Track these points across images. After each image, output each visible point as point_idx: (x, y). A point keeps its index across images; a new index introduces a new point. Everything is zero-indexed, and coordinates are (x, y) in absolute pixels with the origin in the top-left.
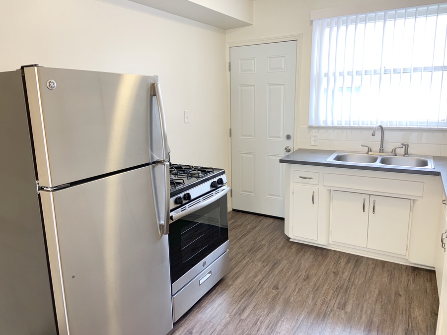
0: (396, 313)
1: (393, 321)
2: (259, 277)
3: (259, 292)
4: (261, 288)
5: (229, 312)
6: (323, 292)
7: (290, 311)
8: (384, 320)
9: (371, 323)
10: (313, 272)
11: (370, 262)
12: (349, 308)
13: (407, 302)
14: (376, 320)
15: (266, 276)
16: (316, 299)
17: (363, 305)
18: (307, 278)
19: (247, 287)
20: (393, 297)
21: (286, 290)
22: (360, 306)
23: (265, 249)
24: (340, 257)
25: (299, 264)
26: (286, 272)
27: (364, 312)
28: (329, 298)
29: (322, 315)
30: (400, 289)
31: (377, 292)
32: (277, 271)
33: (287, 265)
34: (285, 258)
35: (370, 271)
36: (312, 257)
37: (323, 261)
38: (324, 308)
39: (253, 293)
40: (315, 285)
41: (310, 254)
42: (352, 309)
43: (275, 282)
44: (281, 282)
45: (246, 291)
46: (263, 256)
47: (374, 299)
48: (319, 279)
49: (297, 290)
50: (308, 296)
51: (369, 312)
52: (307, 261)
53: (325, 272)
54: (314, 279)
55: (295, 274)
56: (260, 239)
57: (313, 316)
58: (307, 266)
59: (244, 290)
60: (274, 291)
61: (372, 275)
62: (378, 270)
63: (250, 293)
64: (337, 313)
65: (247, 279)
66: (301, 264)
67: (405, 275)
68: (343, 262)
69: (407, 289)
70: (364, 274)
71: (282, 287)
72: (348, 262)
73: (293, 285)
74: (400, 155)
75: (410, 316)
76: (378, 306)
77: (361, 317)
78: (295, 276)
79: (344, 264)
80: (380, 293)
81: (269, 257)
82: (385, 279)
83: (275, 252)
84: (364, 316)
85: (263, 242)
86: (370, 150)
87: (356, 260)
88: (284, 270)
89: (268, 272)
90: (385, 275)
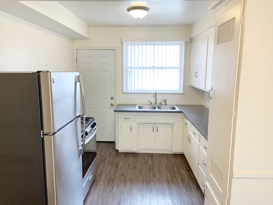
0: (175, 174)
1: (175, 177)
2: (112, 172)
3: (116, 179)
4: (116, 177)
5: (106, 192)
6: (144, 172)
7: (134, 183)
8: (172, 177)
9: (168, 180)
10: (136, 164)
11: (157, 155)
12: (157, 176)
13: (177, 168)
14: (169, 178)
15: (115, 171)
16: (142, 176)
17: (162, 174)
18: (135, 168)
19: (109, 178)
20: (171, 167)
21: (128, 175)
22: (161, 174)
23: (108, 158)
24: (144, 155)
25: (128, 162)
26: (124, 167)
27: (163, 176)
28: (148, 174)
29: (148, 181)
30: (173, 164)
31: (165, 167)
32: (119, 168)
33: (123, 164)
34: (120, 161)
35: (158, 159)
36: (132, 158)
37: (138, 159)
38: (147, 178)
39: (113, 180)
40: (139, 170)
41: (131, 157)
42: (158, 176)
43: (121, 173)
44: (124, 172)
45: (109, 181)
46: (109, 162)
47: (165, 170)
48: (140, 167)
49: (133, 174)
50: (138, 175)
51: (165, 176)
52: (131, 160)
53: (141, 164)
54: (138, 168)
55: (128, 167)
56: (103, 154)
57: (145, 183)
58: (132, 162)
59: (108, 180)
60: (123, 177)
61: (160, 160)
62: (161, 158)
63: (112, 181)
64: (154, 179)
65: (106, 175)
66: (129, 162)
67: (172, 158)
68: (146, 157)
69: (175, 163)
70: (157, 161)
71: (125, 174)
72: (148, 157)
73: (130, 172)
74: (163, 105)
75: (180, 174)
76: (168, 173)
77: (163, 178)
78: (129, 168)
79: (147, 158)
80: (166, 167)
81: (112, 162)
82: (166, 161)
83: (114, 159)
84: (164, 178)
85: (105, 155)
86: (151, 103)
87: (151, 155)
88: (123, 166)
89: (115, 169)
90: (165, 159)
